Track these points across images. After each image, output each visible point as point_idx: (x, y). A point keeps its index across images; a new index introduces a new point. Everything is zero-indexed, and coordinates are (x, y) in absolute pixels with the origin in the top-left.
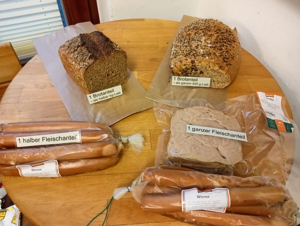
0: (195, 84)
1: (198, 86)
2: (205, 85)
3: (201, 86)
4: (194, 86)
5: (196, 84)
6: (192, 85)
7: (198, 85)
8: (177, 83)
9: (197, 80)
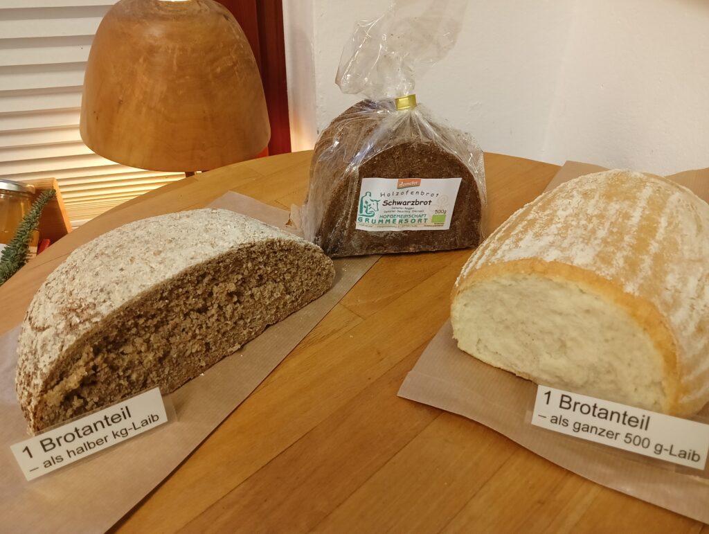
0: (637, 441)
1: (649, 452)
2: (683, 454)
3: (664, 456)
4: (631, 448)
5: (641, 442)
6: (619, 443)
7: (652, 448)
8: (555, 420)
9: (645, 424)
